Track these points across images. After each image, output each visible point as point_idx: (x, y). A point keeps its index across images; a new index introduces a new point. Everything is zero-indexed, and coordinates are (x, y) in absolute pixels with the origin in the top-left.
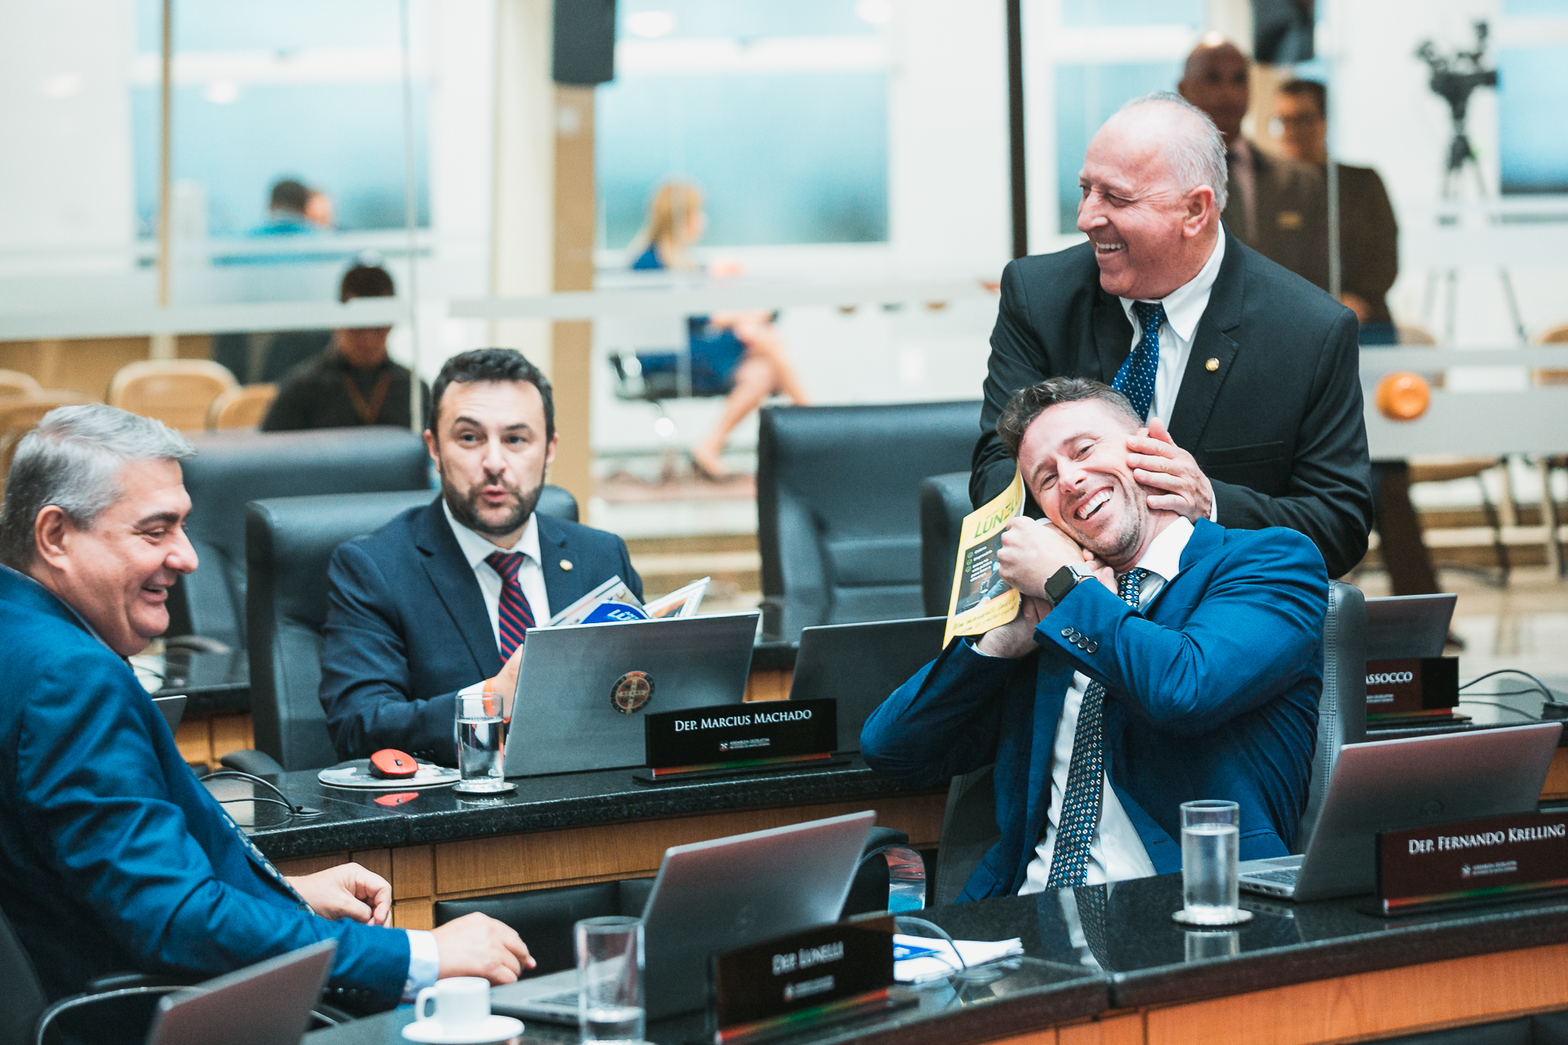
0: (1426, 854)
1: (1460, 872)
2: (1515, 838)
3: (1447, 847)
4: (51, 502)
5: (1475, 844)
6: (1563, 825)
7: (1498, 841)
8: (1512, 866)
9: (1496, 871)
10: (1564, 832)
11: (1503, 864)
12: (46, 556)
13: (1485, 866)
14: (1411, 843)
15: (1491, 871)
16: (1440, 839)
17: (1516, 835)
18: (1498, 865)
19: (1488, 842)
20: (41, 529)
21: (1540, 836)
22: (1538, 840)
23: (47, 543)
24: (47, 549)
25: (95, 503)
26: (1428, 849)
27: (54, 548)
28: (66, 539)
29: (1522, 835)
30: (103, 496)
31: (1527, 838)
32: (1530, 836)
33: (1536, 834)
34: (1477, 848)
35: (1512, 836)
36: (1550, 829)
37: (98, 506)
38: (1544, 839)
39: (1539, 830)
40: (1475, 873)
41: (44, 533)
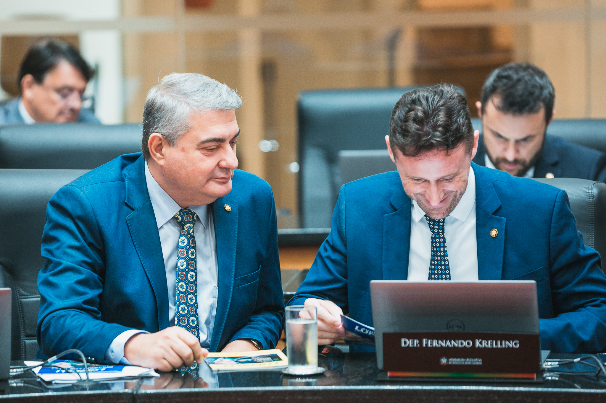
0: (413, 348)
1: (439, 361)
2: (480, 346)
3: (429, 345)
4: (156, 131)
5: (450, 345)
6: (518, 341)
7: (467, 345)
8: (479, 362)
9: (466, 363)
10: (518, 346)
11: (471, 360)
12: (155, 159)
13: (458, 360)
14: (403, 340)
15: (463, 363)
16: (424, 341)
17: (481, 343)
18: (467, 360)
19: (460, 346)
20: (151, 144)
21: (499, 346)
22: (497, 349)
23: (155, 152)
24: (155, 155)
25: (177, 132)
26: (415, 345)
27: (158, 155)
28: (164, 150)
29: (485, 344)
30: (180, 128)
31: (490, 346)
32: (492, 345)
33: (496, 344)
34: (451, 348)
35: (477, 344)
36: (507, 342)
37: (178, 134)
38: (502, 348)
39: (499, 342)
40: (450, 363)
41: (153, 147)
